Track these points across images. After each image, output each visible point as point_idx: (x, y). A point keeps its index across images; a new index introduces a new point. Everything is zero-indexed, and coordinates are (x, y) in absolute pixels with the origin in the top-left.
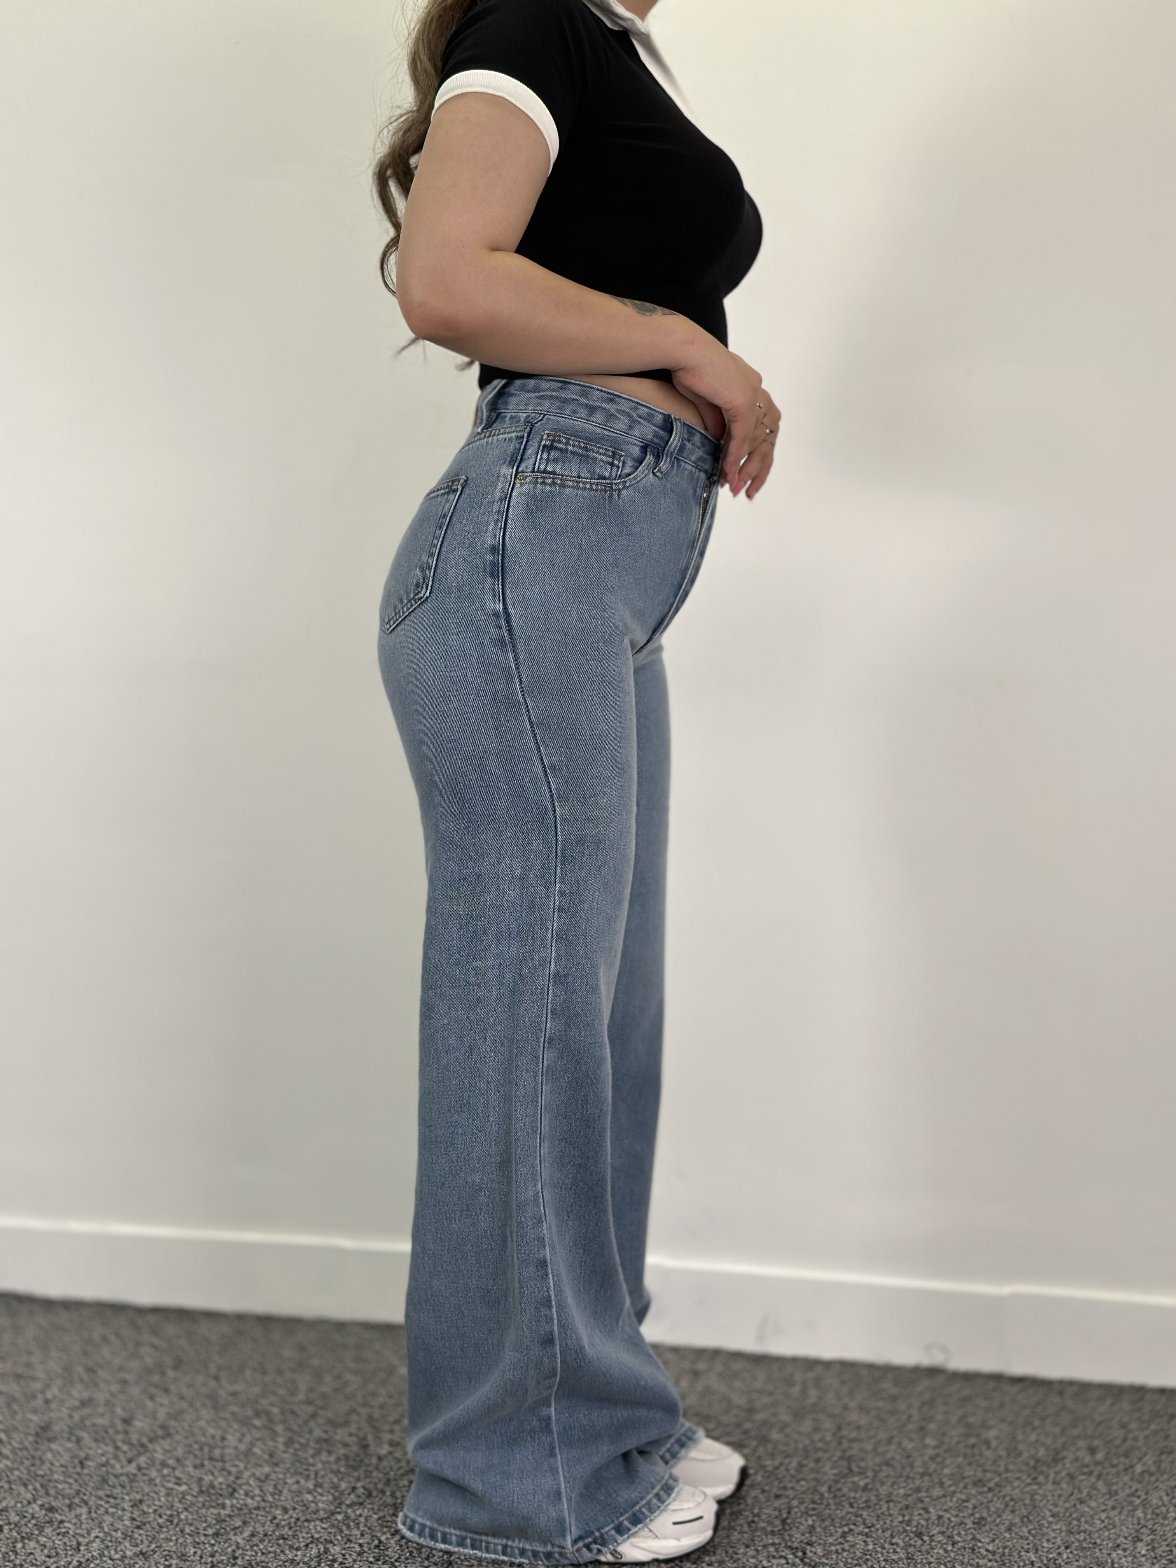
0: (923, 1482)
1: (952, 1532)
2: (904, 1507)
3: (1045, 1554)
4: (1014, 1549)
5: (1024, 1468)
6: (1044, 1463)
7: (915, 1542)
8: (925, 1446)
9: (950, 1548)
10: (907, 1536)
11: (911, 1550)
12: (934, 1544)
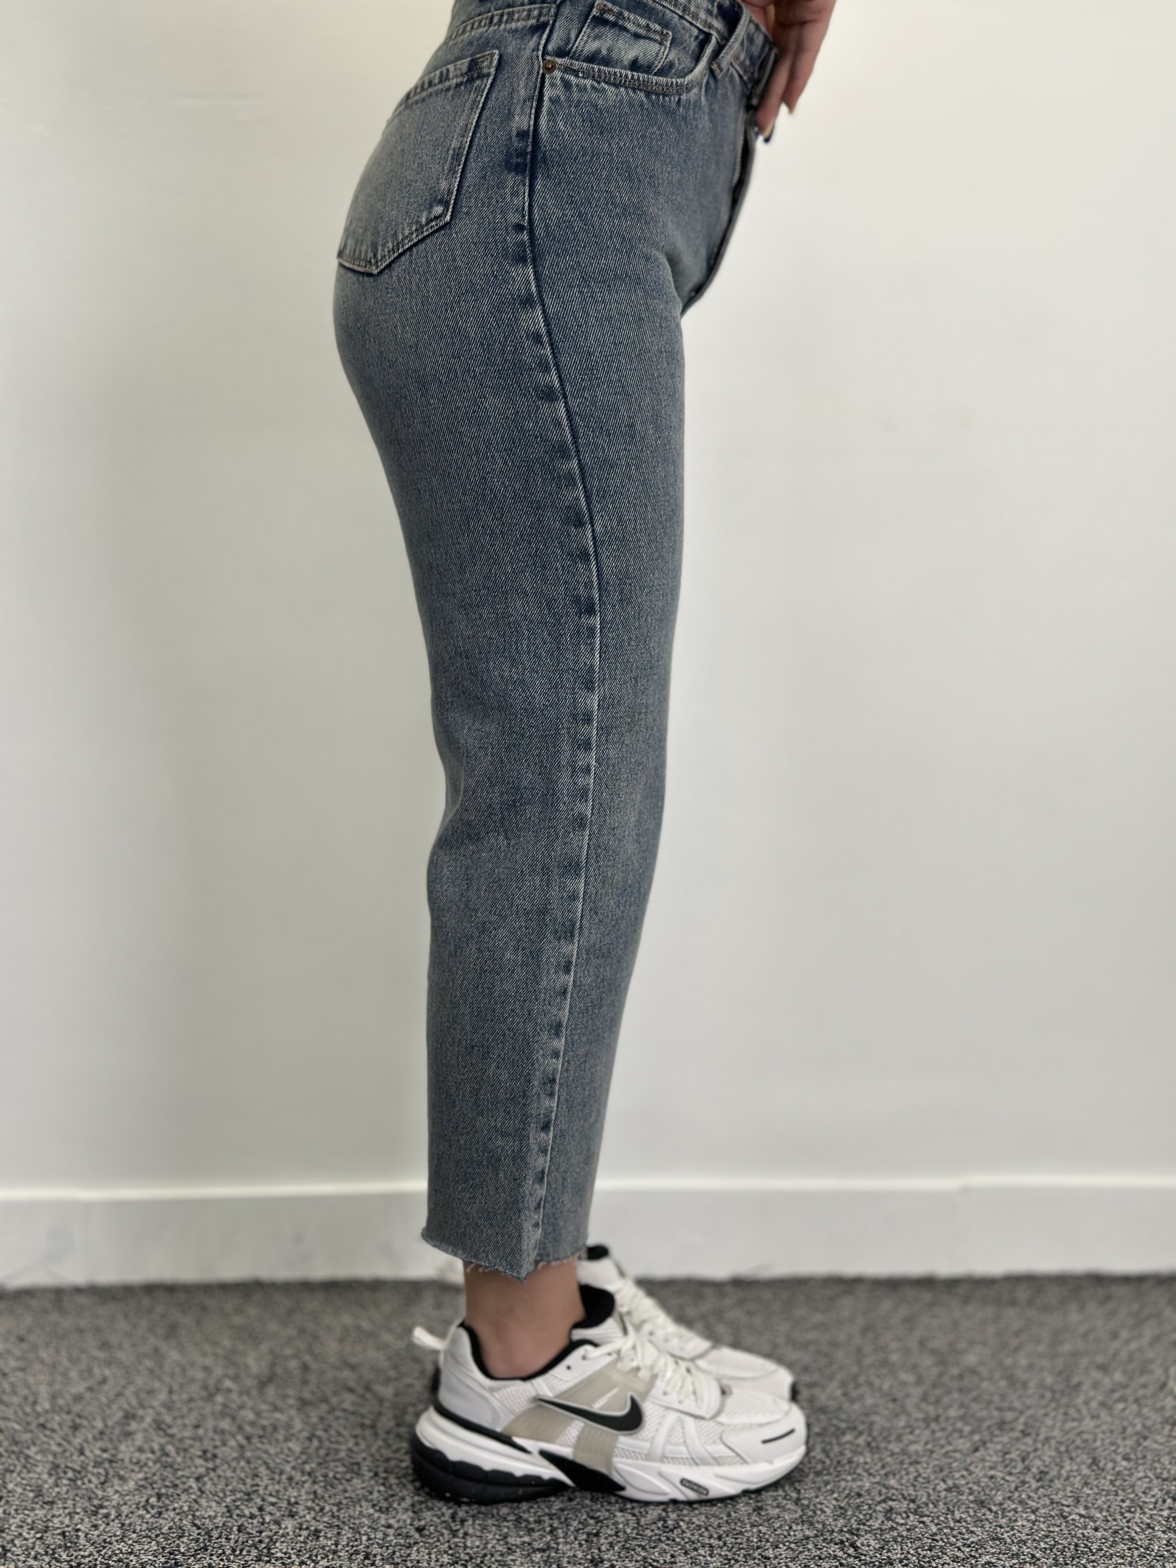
0: (933, 1432)
1: (1020, 1496)
2: (937, 1469)
3: (1155, 1512)
4: (1112, 1510)
5: (1043, 1402)
6: (1062, 1393)
7: (984, 1515)
8: (904, 1384)
9: (1033, 1517)
10: (969, 1508)
11: (987, 1526)
12: (1010, 1514)
